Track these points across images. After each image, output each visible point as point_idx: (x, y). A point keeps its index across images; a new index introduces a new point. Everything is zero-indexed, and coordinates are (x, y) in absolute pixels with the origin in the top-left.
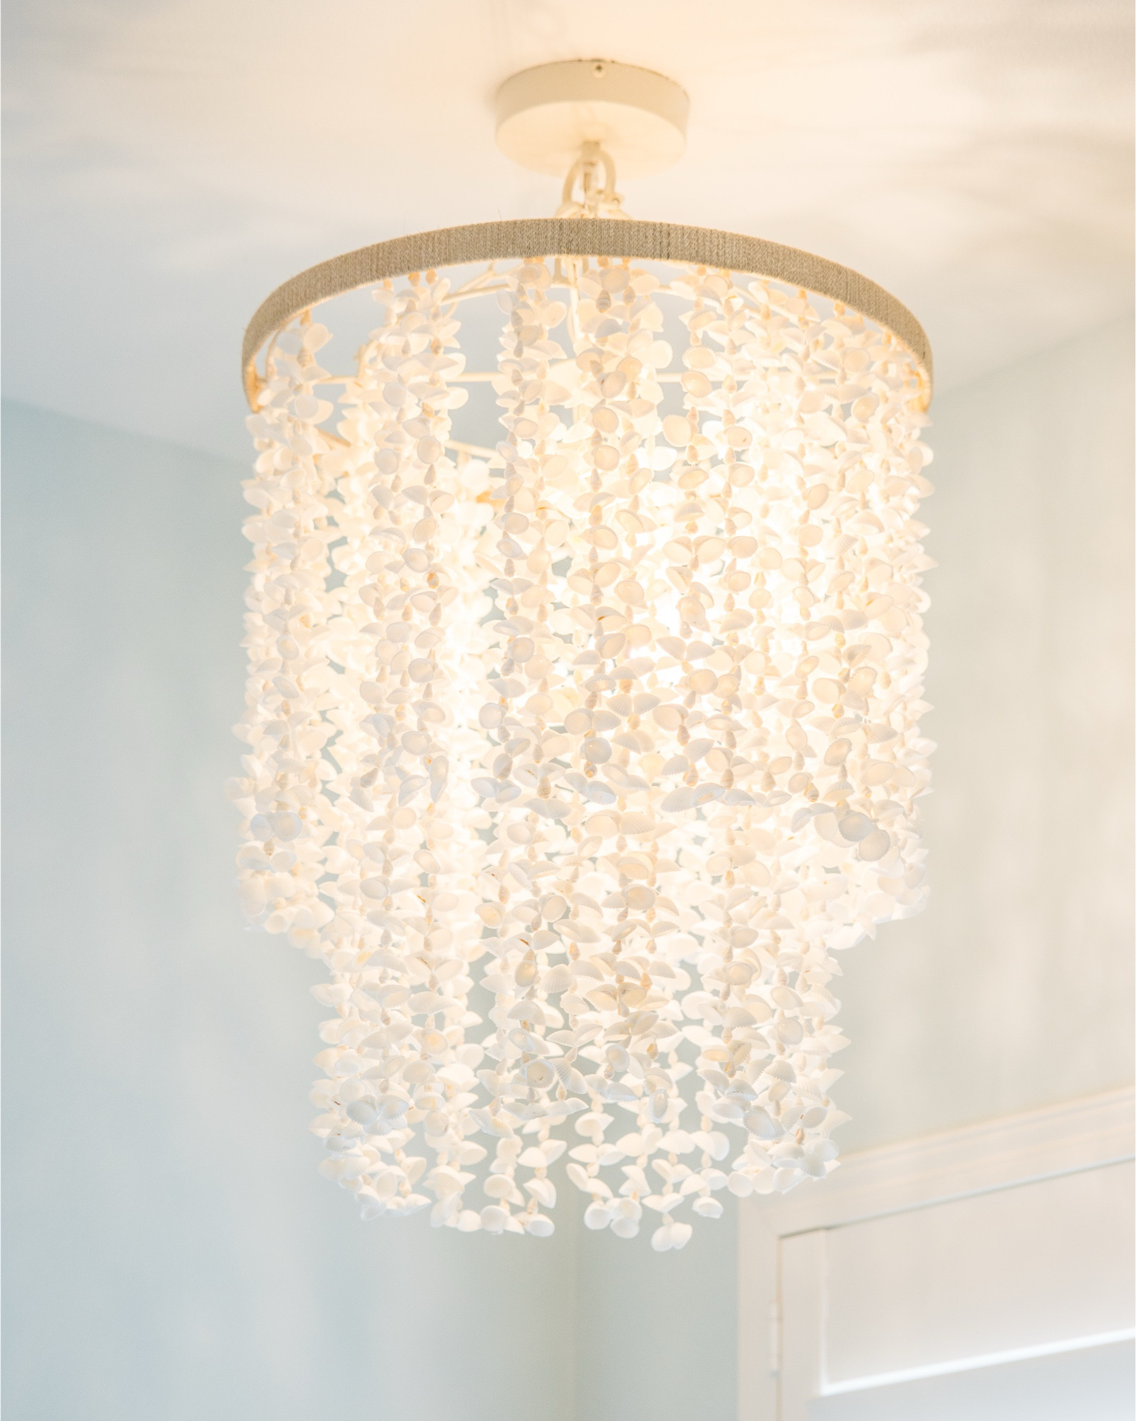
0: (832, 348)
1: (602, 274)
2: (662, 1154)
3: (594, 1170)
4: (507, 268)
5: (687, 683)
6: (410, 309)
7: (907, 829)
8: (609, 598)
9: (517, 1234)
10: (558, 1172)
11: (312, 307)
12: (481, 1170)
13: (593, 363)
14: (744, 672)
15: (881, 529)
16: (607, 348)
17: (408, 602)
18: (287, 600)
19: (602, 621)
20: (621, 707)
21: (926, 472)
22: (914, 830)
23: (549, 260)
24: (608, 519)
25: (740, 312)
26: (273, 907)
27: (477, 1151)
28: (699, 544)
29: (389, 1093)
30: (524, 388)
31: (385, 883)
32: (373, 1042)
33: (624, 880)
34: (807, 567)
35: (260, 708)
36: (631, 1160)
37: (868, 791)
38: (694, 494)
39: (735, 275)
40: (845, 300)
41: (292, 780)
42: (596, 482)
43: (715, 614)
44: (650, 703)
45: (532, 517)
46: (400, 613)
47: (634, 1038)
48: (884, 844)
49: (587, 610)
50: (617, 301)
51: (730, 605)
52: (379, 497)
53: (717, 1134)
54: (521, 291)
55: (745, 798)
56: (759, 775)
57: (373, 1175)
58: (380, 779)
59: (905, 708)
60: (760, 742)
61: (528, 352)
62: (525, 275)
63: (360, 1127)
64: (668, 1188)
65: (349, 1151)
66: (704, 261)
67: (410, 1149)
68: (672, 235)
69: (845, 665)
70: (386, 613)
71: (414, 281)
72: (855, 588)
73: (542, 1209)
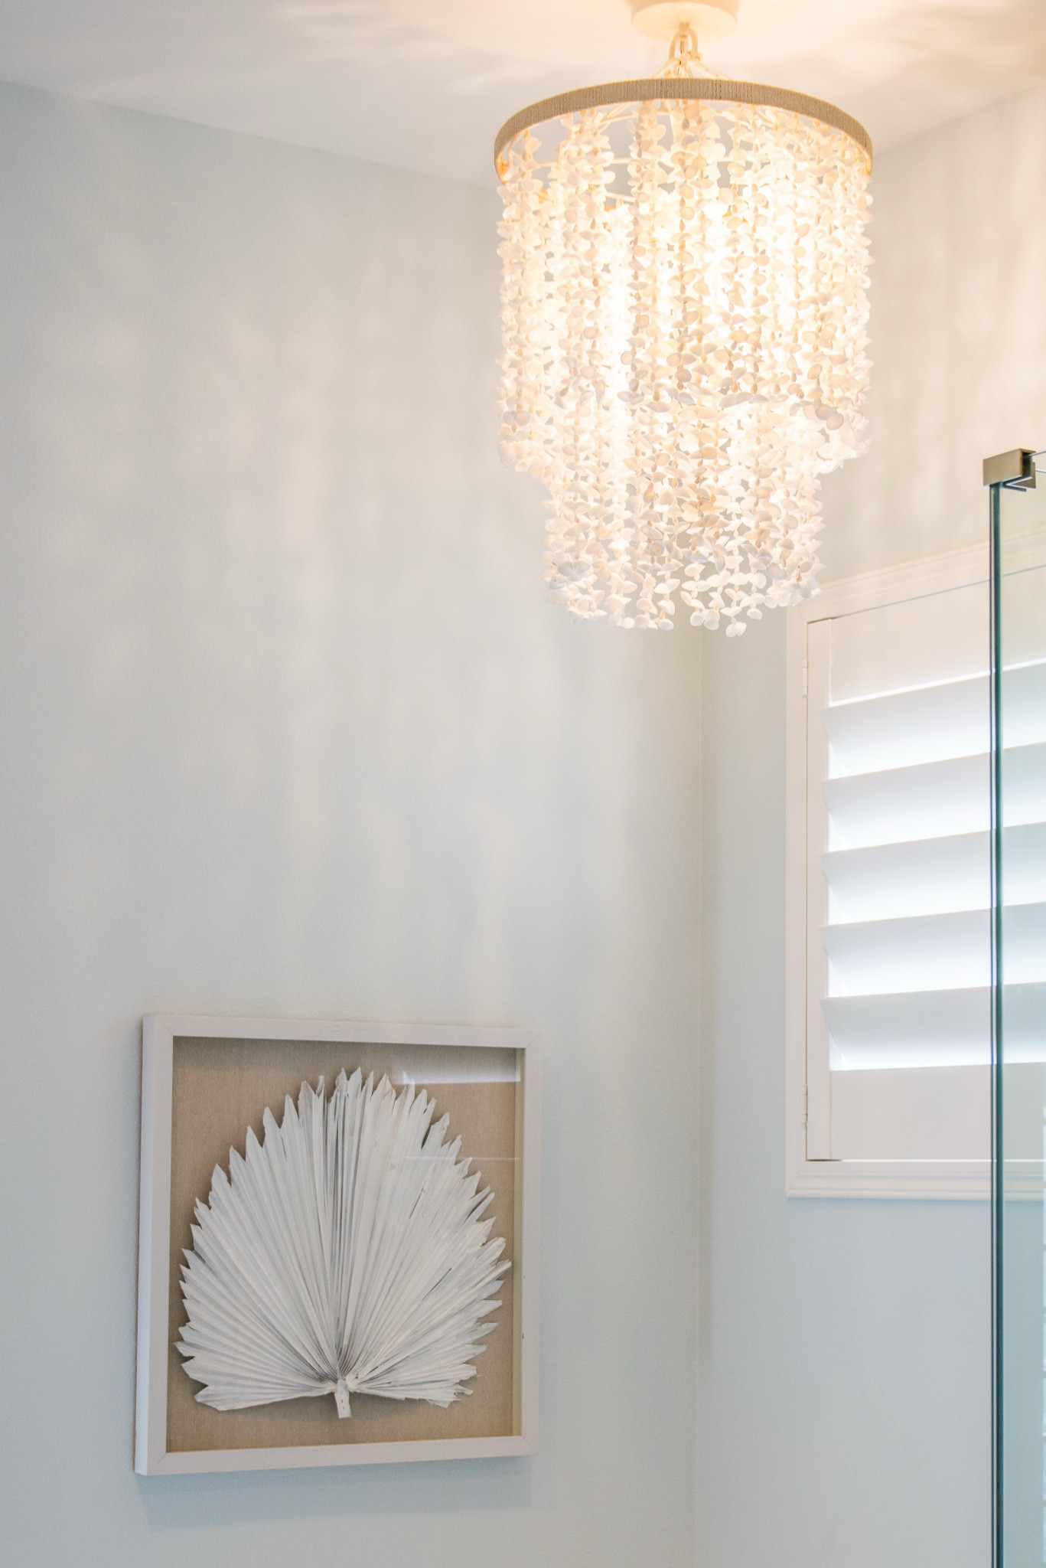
0: (812, 145)
1: (684, 109)
2: (731, 586)
3: (695, 594)
4: (633, 106)
5: (732, 337)
6: (581, 131)
7: (855, 411)
8: (690, 292)
9: (654, 630)
10: (675, 596)
11: (529, 128)
12: (635, 596)
13: (680, 160)
14: (763, 328)
15: (840, 245)
16: (688, 151)
17: (583, 295)
18: (520, 293)
19: (686, 304)
20: (697, 351)
21: (868, 209)
22: (858, 412)
23: (657, 102)
24: (688, 248)
25: (760, 129)
26: (520, 457)
27: (631, 585)
28: (738, 259)
29: (580, 560)
30: (642, 175)
31: (575, 447)
32: (570, 533)
33: (701, 444)
34: (798, 269)
35: (508, 351)
36: (714, 589)
37: (832, 392)
38: (735, 232)
39: (758, 108)
40: (819, 118)
41: (525, 392)
42: (682, 226)
43: (748, 297)
44: (712, 348)
45: (648, 247)
46: (578, 301)
47: (707, 529)
48: (841, 420)
49: (678, 298)
50: (693, 124)
51: (756, 292)
52: (566, 236)
53: (759, 574)
54: (641, 120)
55: (763, 399)
56: (772, 386)
57: (576, 600)
58: (571, 390)
59: (854, 344)
60: (773, 367)
61: (645, 155)
62: (643, 111)
63: (566, 578)
64: (734, 604)
65: (562, 590)
66: (740, 100)
67: (595, 586)
68: (723, 86)
69: (819, 323)
70: (572, 301)
71: (583, 114)
72: (825, 279)
73: (668, 616)
